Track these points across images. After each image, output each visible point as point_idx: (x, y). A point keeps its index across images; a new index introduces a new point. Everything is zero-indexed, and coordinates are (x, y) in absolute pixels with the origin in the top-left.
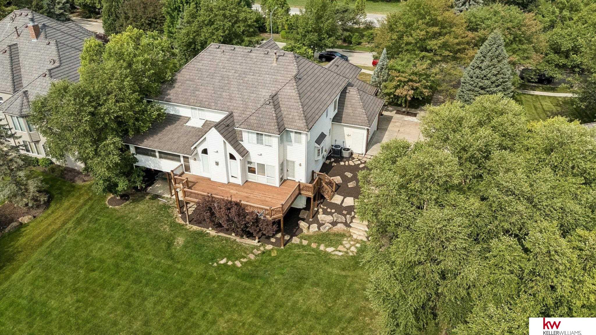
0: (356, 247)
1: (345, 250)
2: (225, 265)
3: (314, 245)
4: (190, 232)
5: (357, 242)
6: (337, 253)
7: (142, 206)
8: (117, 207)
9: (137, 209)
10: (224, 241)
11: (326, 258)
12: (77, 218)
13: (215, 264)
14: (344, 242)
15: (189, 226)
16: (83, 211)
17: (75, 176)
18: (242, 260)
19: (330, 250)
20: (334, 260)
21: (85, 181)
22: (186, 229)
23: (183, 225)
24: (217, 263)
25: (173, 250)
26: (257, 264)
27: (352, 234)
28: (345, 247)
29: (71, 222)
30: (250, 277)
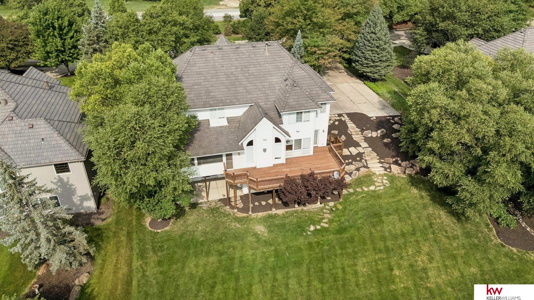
0: (386, 180)
1: (382, 184)
2: (316, 230)
3: (359, 190)
4: (261, 219)
5: (383, 176)
6: (379, 188)
7: (192, 218)
8: (167, 228)
9: (190, 222)
10: (295, 214)
11: (375, 196)
12: (137, 254)
13: (309, 233)
14: (375, 179)
15: (254, 215)
16: (135, 246)
17: (89, 219)
18: (323, 221)
19: (372, 188)
20: (381, 194)
21: (104, 219)
22: (254, 218)
23: (247, 217)
24: (310, 231)
25: (263, 238)
26: (337, 219)
27: (374, 172)
28: (379, 182)
29: (135, 260)
30: (341, 230)
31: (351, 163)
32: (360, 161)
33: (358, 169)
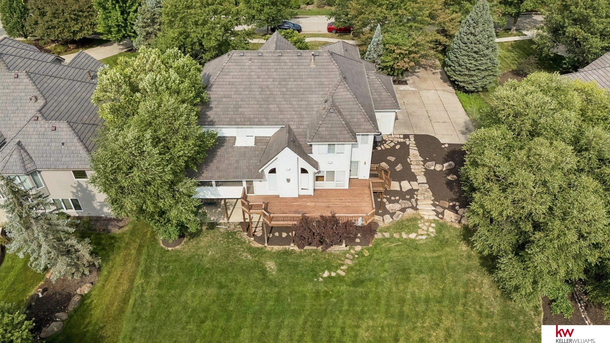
0: (433, 227)
1: (426, 233)
2: (330, 277)
3: (396, 236)
4: (275, 253)
5: (431, 223)
6: (420, 237)
7: (205, 239)
8: (178, 247)
9: (202, 244)
10: (313, 254)
11: (413, 245)
12: (142, 271)
13: (321, 279)
14: (420, 225)
15: (269, 248)
16: (142, 262)
17: (107, 225)
18: (342, 268)
19: (413, 236)
20: (421, 244)
21: (121, 227)
22: (268, 252)
24: (322, 277)
25: (271, 277)
26: (357, 268)
27: (423, 216)
28: (423, 230)
29: (138, 277)
30: (358, 282)
31: (397, 201)
32: (409, 200)
33: (403, 210)
